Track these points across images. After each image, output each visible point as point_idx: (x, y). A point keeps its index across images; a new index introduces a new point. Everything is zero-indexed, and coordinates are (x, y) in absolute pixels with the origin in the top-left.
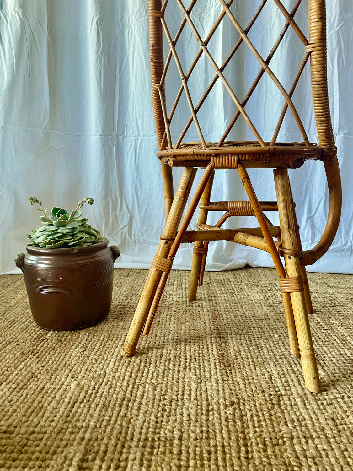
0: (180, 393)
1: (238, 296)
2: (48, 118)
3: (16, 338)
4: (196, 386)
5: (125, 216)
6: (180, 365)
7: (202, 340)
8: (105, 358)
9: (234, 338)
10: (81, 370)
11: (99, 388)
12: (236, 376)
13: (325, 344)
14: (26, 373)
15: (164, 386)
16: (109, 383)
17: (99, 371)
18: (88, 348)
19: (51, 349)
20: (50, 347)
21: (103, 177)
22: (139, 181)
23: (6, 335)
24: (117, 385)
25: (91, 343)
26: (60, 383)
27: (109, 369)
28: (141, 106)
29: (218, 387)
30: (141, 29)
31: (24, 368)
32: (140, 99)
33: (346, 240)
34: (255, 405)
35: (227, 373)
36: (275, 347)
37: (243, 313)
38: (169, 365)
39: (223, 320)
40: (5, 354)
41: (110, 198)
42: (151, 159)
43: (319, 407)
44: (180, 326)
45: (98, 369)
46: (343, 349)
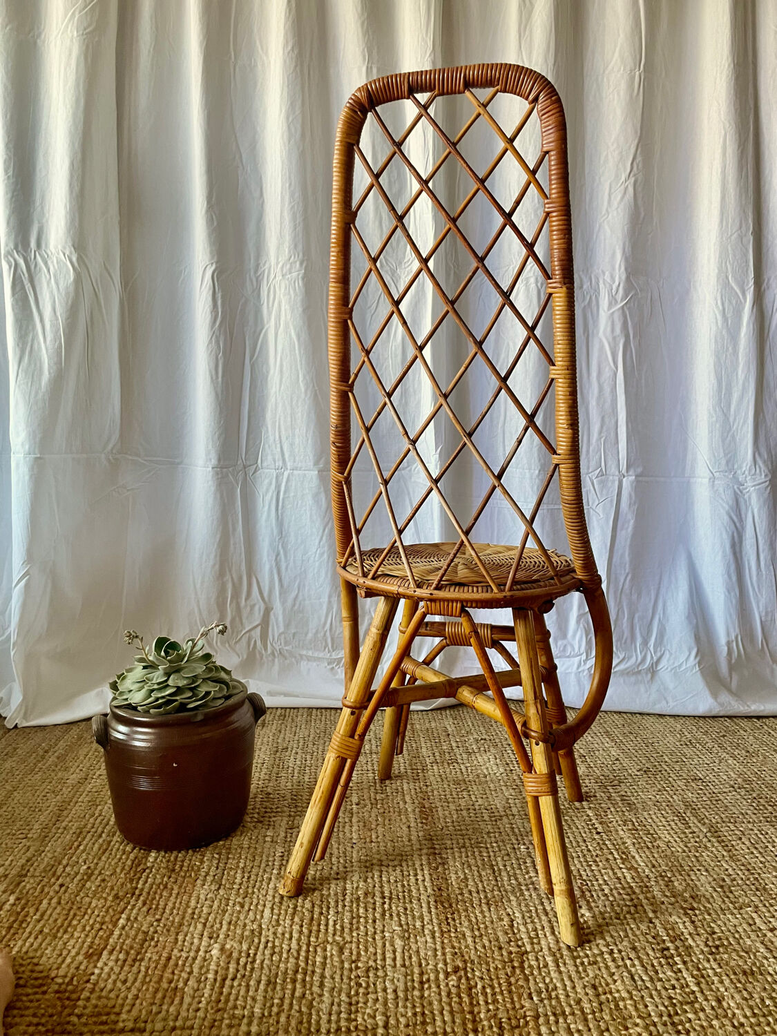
0: (379, 957)
1: (462, 767)
2: (116, 435)
3: (95, 869)
4: (403, 943)
5: (257, 608)
6: (374, 909)
7: (406, 860)
8: (255, 901)
9: (457, 855)
10: (221, 923)
11: (255, 954)
12: (460, 924)
13: (595, 861)
14: (133, 932)
15: (354, 946)
16: (270, 945)
17: (250, 924)
18: (223, 883)
19: (162, 887)
20: (160, 884)
21: (218, 540)
22: (282, 547)
23: (78, 862)
24: (282, 948)
25: (225, 872)
26: (194, 948)
27: (265, 920)
28: (289, 419)
29: (435, 944)
30: (292, 292)
31: (129, 924)
32: (288, 408)
33: (643, 654)
34: (489, 970)
35: (447, 919)
36: (520, 869)
37: (471, 803)
38: (358, 910)
39: (439, 819)
40: (87, 899)
41: (228, 577)
42: (305, 510)
43: (578, 969)
44: (369, 834)
45: (247, 921)
46: (621, 868)
